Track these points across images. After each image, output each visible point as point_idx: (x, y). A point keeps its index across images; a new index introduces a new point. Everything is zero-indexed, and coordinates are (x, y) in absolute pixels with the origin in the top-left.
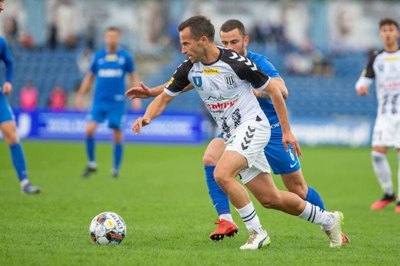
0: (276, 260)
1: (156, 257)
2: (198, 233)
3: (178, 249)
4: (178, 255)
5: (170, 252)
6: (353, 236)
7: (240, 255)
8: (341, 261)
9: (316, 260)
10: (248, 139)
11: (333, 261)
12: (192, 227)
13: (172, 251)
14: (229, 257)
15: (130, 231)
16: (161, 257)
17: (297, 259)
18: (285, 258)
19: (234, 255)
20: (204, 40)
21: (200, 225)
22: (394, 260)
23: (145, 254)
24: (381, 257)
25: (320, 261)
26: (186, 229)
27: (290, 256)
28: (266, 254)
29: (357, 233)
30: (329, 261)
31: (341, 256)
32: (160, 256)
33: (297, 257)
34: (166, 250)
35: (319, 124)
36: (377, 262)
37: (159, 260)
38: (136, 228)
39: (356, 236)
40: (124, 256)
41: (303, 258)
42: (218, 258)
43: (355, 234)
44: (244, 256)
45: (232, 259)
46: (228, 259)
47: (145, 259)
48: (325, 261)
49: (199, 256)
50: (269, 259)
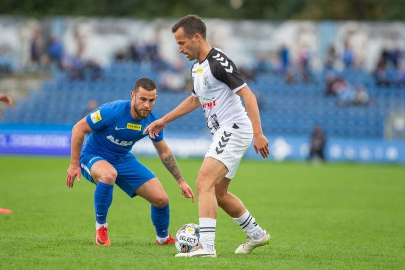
0: (151, 266)
1: (38, 263)
2: (77, 241)
3: (58, 255)
4: (58, 261)
5: (50, 259)
6: (223, 243)
7: (117, 261)
8: (212, 267)
9: (188, 266)
10: (223, 144)
11: (204, 267)
12: (72, 235)
13: (53, 257)
14: (106, 263)
15: (13, 239)
16: (43, 263)
17: (170, 265)
18: (159, 264)
19: (110, 261)
20: (197, 37)
21: (79, 233)
22: (261, 266)
23: (26, 261)
24: (250, 263)
25: (192, 267)
26: (66, 237)
27: (164, 262)
28: (141, 261)
29: (226, 241)
30: (200, 266)
31: (212, 262)
32: (41, 262)
33: (171, 263)
34: (46, 257)
35: (190, 138)
36: (246, 267)
37: (40, 266)
38: (19, 236)
39: (225, 243)
40: (7, 262)
41: (176, 264)
42: (95, 264)
43: (224, 242)
44: (121, 262)
45: (109, 265)
46: (105, 266)
47: (27, 266)
48: (196, 267)
49: (78, 262)
50: (144, 265)
